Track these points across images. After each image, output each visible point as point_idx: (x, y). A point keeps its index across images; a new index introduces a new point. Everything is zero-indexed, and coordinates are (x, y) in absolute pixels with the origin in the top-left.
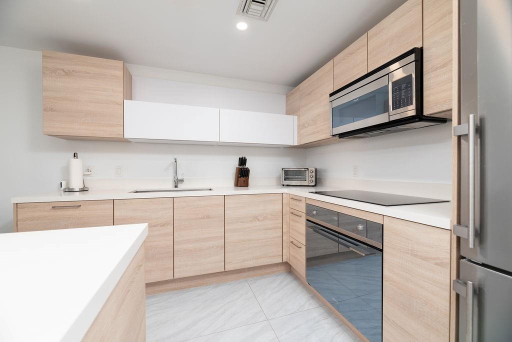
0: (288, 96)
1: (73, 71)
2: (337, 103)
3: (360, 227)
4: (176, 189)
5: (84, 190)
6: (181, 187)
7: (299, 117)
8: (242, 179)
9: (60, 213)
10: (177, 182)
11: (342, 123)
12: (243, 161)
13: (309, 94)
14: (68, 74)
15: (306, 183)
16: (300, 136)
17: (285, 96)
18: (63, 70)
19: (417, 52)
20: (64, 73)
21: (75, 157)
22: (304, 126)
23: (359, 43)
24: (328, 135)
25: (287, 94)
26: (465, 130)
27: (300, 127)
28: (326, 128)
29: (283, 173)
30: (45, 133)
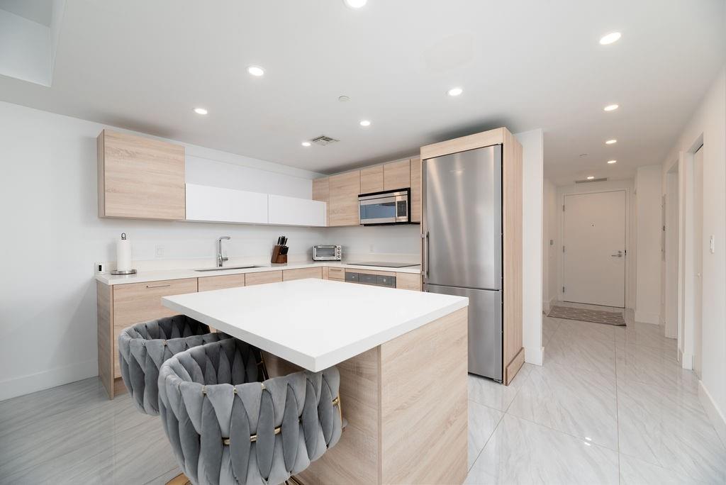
0: (315, 182)
1: (137, 153)
2: (363, 203)
3: (385, 280)
4: (221, 268)
5: (133, 272)
6: (225, 265)
7: (328, 204)
8: (282, 256)
9: (151, 292)
10: (222, 261)
11: (367, 217)
12: (283, 240)
13: (338, 188)
14: (132, 155)
15: (335, 258)
16: (329, 219)
17: (311, 181)
18: (126, 151)
19: (409, 190)
20: (127, 155)
21: (124, 238)
22: (333, 212)
23: (377, 168)
24: (356, 223)
25: (313, 179)
26: (424, 236)
27: (329, 213)
28: (354, 217)
29: (314, 250)
30: (106, 215)
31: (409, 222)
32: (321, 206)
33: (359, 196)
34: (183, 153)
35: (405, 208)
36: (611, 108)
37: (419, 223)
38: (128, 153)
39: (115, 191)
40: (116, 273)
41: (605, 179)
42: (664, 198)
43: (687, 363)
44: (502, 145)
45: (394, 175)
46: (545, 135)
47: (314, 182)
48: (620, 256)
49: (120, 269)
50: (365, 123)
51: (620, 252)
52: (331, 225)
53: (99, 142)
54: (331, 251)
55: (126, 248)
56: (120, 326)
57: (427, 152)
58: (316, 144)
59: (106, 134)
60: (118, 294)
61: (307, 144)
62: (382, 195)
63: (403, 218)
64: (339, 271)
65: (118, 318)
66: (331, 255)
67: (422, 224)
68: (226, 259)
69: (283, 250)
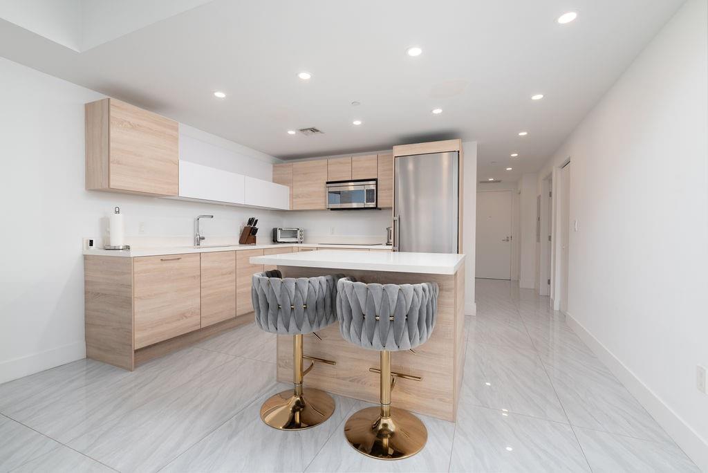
0: (276, 166)
1: (138, 125)
2: (331, 190)
5: (126, 248)
6: (202, 243)
7: (292, 188)
8: (252, 237)
9: (165, 265)
10: (199, 240)
13: (305, 174)
14: (134, 128)
15: (297, 240)
16: (292, 203)
17: (272, 166)
18: (129, 122)
19: (376, 180)
20: (129, 126)
21: (116, 212)
22: (298, 196)
23: (346, 159)
24: (323, 207)
25: (273, 164)
26: (396, 218)
27: (292, 197)
28: (321, 202)
29: (279, 232)
30: (111, 187)
31: (376, 208)
32: (284, 190)
33: (327, 183)
34: (177, 130)
35: (372, 195)
36: (523, 134)
37: (391, 208)
38: (130, 124)
39: (118, 163)
40: (108, 248)
41: (499, 181)
42: (539, 198)
43: (556, 307)
44: (459, 152)
45: (365, 166)
47: (274, 167)
48: (508, 240)
49: (114, 244)
50: (357, 123)
51: (507, 238)
52: (295, 209)
53: (90, 109)
54: (294, 233)
55: (118, 222)
56: (140, 298)
57: (399, 151)
58: (301, 133)
59: (111, 103)
60: (138, 267)
61: (292, 132)
62: (352, 184)
63: (371, 204)
64: (310, 249)
65: (138, 291)
66: (294, 237)
67: (392, 209)
68: (203, 238)
69: (254, 231)
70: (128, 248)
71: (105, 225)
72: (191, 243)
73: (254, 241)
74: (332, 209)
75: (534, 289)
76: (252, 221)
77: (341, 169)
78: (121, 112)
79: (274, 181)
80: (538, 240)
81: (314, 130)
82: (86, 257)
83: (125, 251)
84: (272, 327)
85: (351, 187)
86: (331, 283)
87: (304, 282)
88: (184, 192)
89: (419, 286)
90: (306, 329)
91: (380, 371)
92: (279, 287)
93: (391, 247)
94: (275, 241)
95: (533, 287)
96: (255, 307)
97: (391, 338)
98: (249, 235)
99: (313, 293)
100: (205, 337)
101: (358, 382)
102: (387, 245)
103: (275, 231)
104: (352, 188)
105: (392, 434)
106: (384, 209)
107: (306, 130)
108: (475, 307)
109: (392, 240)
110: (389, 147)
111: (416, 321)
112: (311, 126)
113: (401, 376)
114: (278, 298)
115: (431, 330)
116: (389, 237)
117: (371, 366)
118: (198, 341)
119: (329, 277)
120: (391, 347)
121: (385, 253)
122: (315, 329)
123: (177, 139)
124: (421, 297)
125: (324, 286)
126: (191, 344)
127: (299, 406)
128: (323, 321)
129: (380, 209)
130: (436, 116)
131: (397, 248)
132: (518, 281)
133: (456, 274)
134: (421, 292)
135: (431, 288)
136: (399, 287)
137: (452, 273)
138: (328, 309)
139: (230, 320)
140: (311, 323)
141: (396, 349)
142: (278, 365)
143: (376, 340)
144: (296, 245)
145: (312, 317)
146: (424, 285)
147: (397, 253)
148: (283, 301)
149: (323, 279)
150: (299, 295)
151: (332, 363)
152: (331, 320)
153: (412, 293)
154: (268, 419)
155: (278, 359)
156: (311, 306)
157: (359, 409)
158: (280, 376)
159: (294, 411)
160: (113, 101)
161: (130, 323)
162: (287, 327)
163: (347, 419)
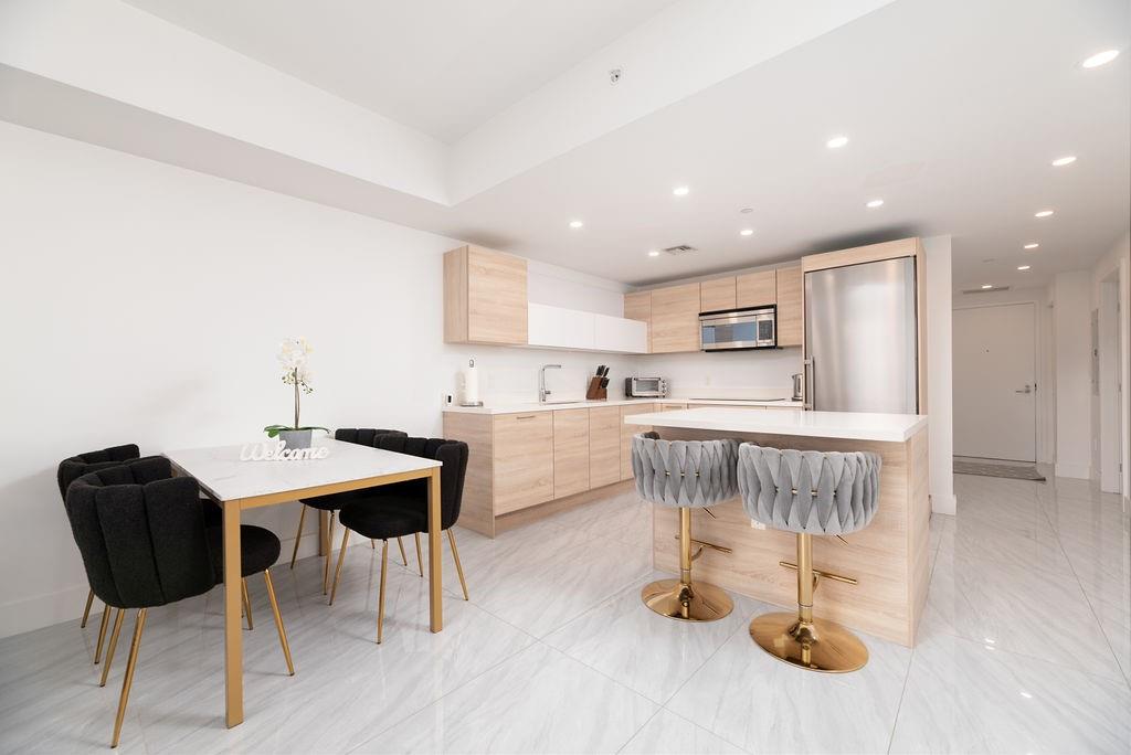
0: (628, 297)
1: (492, 270)
2: (706, 323)
7: (650, 324)
8: (602, 390)
9: (520, 424)
10: (545, 395)
13: (665, 304)
15: (658, 393)
16: (650, 343)
17: (623, 296)
19: (774, 307)
21: (472, 366)
22: (658, 335)
23: (728, 280)
24: (695, 349)
25: (625, 294)
26: (809, 362)
27: (651, 335)
28: (692, 342)
29: (634, 383)
30: (470, 339)
31: (775, 347)
32: (640, 327)
33: (701, 315)
34: (526, 269)
35: (769, 329)
36: (1044, 214)
37: (801, 347)
39: (478, 313)
40: (464, 405)
41: (1007, 289)
42: (1095, 314)
44: (915, 257)
45: (757, 288)
46: (954, 241)
47: (626, 297)
48: (1028, 392)
49: (469, 399)
51: (1027, 387)
52: (654, 352)
53: (448, 258)
54: (654, 384)
55: (473, 375)
56: (499, 460)
57: (810, 263)
58: (668, 254)
59: (470, 250)
60: (497, 425)
61: (654, 254)
62: (735, 314)
63: (769, 342)
64: (678, 407)
65: (498, 452)
66: (653, 389)
67: (804, 348)
68: (549, 393)
69: (604, 383)
70: (481, 404)
71: (461, 380)
72: (535, 398)
73: (604, 396)
74: (707, 351)
75: (1089, 480)
76: (602, 370)
77: (719, 295)
78: (480, 258)
79: (627, 316)
80: (1096, 390)
81: (684, 248)
82: (444, 414)
83: (479, 408)
84: (658, 496)
85: (734, 319)
86: (728, 448)
87: (696, 445)
88: (533, 340)
89: (852, 456)
90: (698, 502)
91: (798, 566)
92: (667, 452)
93: (800, 404)
94: (628, 394)
95: (1087, 476)
96: (637, 472)
97: (813, 517)
98: (598, 388)
99: (707, 460)
100: (558, 511)
101: (763, 579)
102: (794, 400)
103: (628, 383)
104: (734, 321)
105: (815, 642)
106: (788, 347)
107: (675, 248)
108: (955, 501)
109: (801, 394)
110: (795, 257)
111: (848, 500)
112: (681, 245)
113: (825, 575)
114: (666, 463)
115: (871, 516)
116: (797, 388)
117: (781, 559)
118: (550, 515)
119: (725, 442)
120: (814, 528)
121: (791, 412)
122: (709, 503)
123: (525, 278)
124: (854, 469)
125: (720, 452)
126: (544, 517)
127: (687, 595)
128: (719, 495)
129: (781, 348)
130: (875, 209)
131: (810, 405)
132: (1054, 465)
133: (908, 442)
134: (854, 463)
135: (870, 459)
136: (823, 454)
137: (901, 439)
138: (725, 481)
139: (582, 493)
140: (705, 495)
141: (819, 531)
142: (655, 549)
143: (793, 518)
144: (656, 400)
145: (707, 488)
146: (860, 454)
147: (811, 413)
148: (672, 466)
149: (717, 443)
150: (691, 461)
151: (727, 550)
152: (728, 495)
153: (841, 463)
154: (650, 603)
155: (655, 541)
156: (706, 474)
157: (765, 612)
158: (657, 562)
159: (681, 598)
160: (472, 247)
161: (491, 487)
162: (676, 497)
163: (751, 620)
